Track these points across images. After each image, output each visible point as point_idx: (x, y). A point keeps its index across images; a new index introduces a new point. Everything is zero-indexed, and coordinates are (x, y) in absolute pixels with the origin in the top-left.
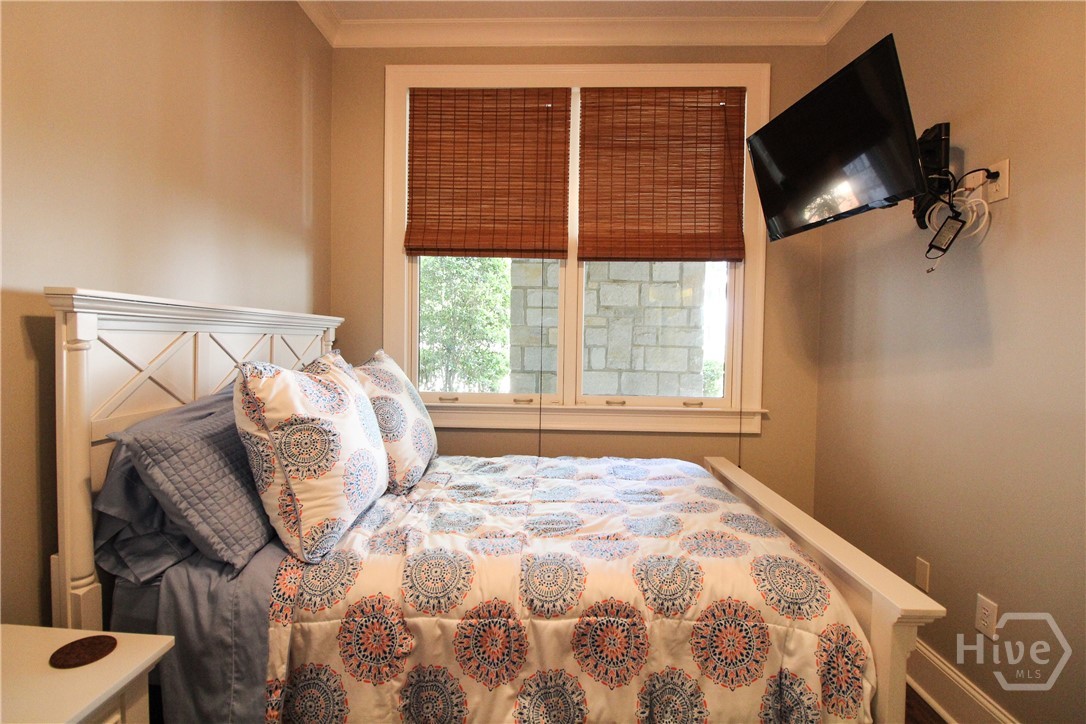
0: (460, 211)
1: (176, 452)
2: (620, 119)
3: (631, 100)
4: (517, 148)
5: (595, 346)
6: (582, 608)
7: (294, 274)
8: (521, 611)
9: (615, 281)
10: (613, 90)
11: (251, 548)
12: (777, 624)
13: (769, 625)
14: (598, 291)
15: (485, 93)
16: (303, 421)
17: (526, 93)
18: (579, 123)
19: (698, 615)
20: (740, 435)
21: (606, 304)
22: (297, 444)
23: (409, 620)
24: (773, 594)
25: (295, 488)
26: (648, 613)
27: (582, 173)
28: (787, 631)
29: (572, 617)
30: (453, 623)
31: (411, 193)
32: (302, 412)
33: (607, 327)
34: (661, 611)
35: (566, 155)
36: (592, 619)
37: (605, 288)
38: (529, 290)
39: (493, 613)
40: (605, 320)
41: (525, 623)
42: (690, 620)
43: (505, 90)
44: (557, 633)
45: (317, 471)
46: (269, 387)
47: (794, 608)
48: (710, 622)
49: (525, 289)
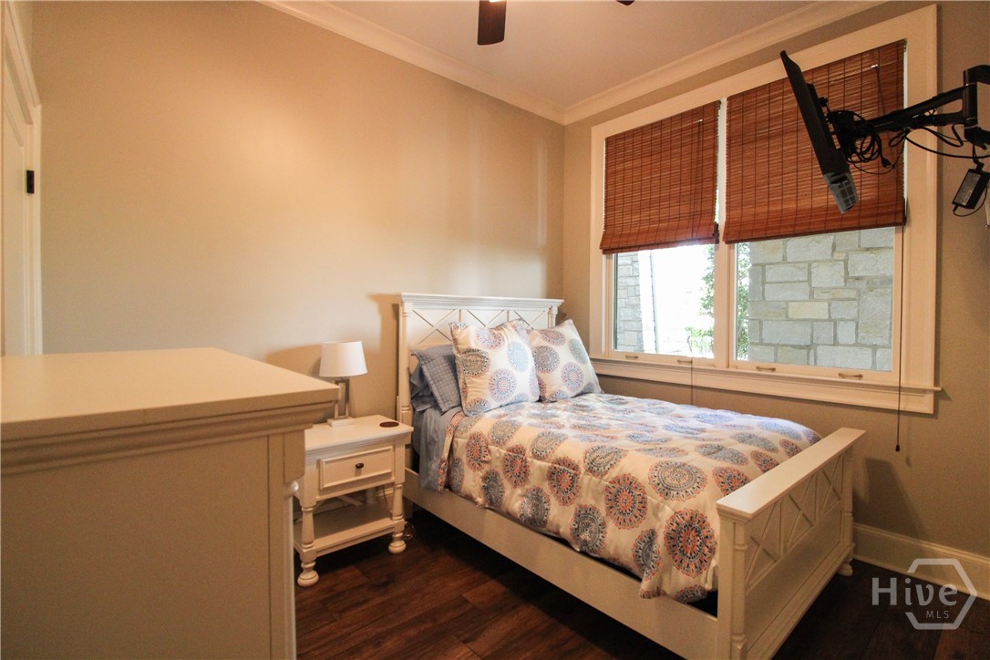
0: (636, 218)
1: (432, 360)
2: (763, 113)
3: (773, 94)
4: (676, 162)
5: (842, 320)
6: (553, 458)
7: (532, 274)
8: (529, 453)
9: (867, 249)
10: (756, 90)
11: (452, 405)
12: (653, 498)
13: (649, 498)
14: (846, 262)
15: (653, 126)
16: (473, 351)
17: (682, 116)
18: (725, 128)
19: (610, 479)
20: (899, 412)
21: (856, 275)
22: (470, 361)
23: (490, 447)
24: (656, 479)
25: (467, 381)
26: (583, 470)
27: (729, 169)
28: (658, 504)
29: (548, 462)
30: (504, 452)
31: (606, 211)
32: (473, 346)
33: (858, 298)
34: (590, 470)
35: (714, 158)
36: (557, 466)
37: (854, 258)
38: (767, 267)
39: (518, 451)
40: (855, 292)
41: (529, 459)
42: (606, 481)
43: (667, 119)
44: (540, 468)
45: (477, 375)
46: (461, 333)
47: (666, 491)
48: (617, 486)
49: (763, 266)
